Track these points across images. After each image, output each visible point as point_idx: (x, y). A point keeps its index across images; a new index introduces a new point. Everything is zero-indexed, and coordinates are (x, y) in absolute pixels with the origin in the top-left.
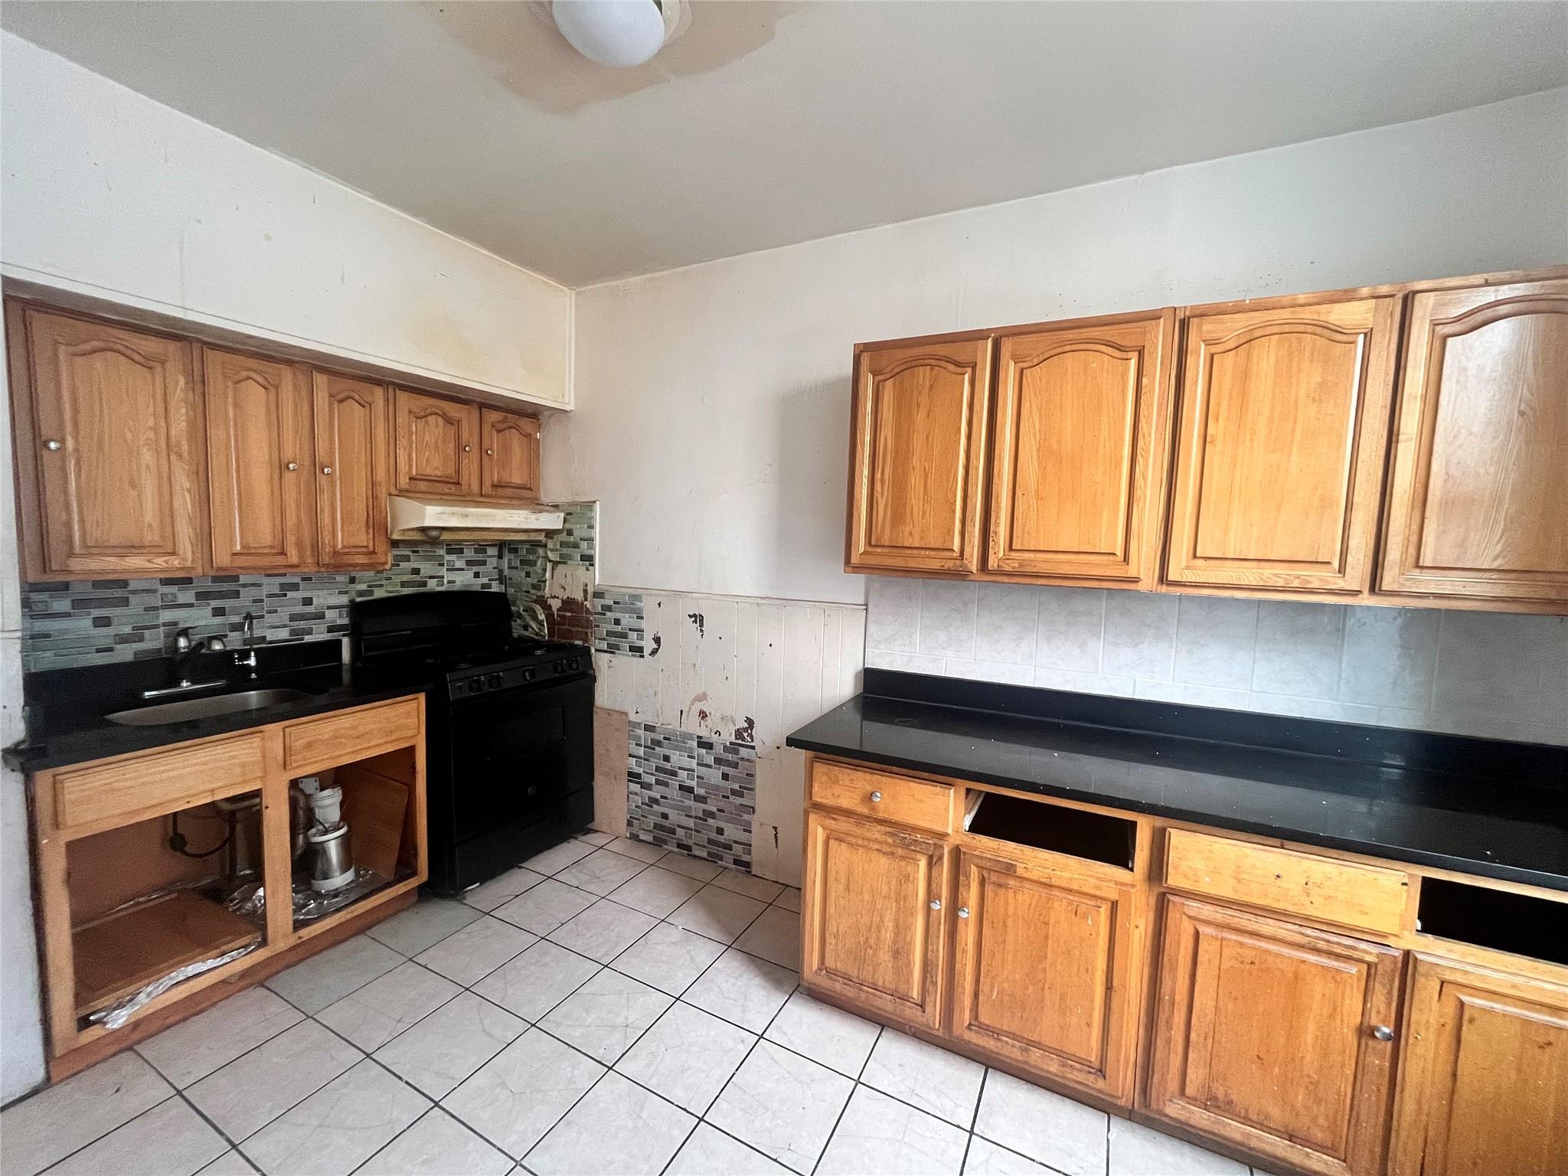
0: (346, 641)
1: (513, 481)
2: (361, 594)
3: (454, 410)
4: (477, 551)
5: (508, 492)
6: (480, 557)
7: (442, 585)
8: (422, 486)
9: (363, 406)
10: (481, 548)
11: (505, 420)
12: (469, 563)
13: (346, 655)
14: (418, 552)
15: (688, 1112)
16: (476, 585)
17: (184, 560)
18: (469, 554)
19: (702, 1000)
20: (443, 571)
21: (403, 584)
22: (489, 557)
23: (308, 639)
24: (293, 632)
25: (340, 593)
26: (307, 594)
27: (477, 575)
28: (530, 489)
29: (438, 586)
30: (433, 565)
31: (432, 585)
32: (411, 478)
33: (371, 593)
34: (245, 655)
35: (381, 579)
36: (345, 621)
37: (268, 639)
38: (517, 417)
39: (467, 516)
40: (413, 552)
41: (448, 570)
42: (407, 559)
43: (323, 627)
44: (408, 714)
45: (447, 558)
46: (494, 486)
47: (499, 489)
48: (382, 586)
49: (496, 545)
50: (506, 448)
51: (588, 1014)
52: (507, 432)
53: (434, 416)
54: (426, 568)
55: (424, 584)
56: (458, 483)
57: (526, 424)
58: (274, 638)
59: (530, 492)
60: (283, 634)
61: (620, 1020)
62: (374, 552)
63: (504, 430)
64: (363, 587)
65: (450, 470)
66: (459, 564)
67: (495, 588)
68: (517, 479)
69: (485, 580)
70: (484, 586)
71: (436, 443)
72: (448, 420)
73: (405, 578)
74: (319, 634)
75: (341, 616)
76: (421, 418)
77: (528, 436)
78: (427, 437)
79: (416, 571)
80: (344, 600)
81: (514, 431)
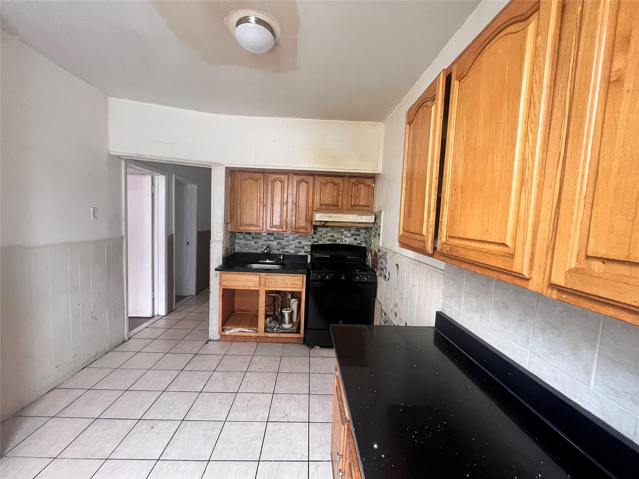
0: (309, 257)
1: (361, 204)
2: (315, 242)
3: (337, 180)
4: (356, 230)
5: (358, 208)
6: (358, 233)
7: (342, 242)
8: (324, 207)
9: (307, 183)
10: (358, 229)
11: (358, 181)
12: (353, 235)
13: (309, 261)
14: (334, 230)
15: (260, 455)
16: (355, 243)
17: (260, 228)
18: (353, 231)
19: (314, 430)
20: (343, 237)
21: (328, 240)
22: (361, 233)
23: (299, 254)
24: (295, 251)
25: (309, 241)
26: (300, 241)
27: (355, 239)
28: (369, 207)
29: (340, 242)
30: (339, 235)
31: (338, 242)
32: (320, 205)
33: (318, 242)
34: (280, 256)
35: (322, 238)
36: (310, 250)
37: (289, 252)
38: (364, 179)
39: (331, 217)
40: (332, 230)
41: (345, 237)
42: (330, 232)
43: (303, 251)
44: (299, 280)
45: (345, 232)
46: (352, 206)
47: (354, 207)
48: (321, 240)
49: (365, 229)
50: (358, 191)
51: (285, 402)
52: (359, 185)
53: (330, 183)
54: (336, 236)
55: (336, 241)
56: (338, 206)
57: (369, 182)
58: (291, 252)
59: (368, 208)
60: (293, 251)
61: (287, 412)
62: (307, 229)
63: (358, 185)
64: (316, 240)
65: (335, 202)
66: (349, 235)
67: (363, 245)
68: (362, 203)
69: (359, 242)
70: (358, 244)
71: (330, 192)
72: (335, 184)
73: (329, 238)
74: (302, 253)
75: (309, 248)
76: (325, 184)
77: (368, 186)
78: (327, 190)
79: (332, 236)
80: (310, 243)
81: (362, 184)
